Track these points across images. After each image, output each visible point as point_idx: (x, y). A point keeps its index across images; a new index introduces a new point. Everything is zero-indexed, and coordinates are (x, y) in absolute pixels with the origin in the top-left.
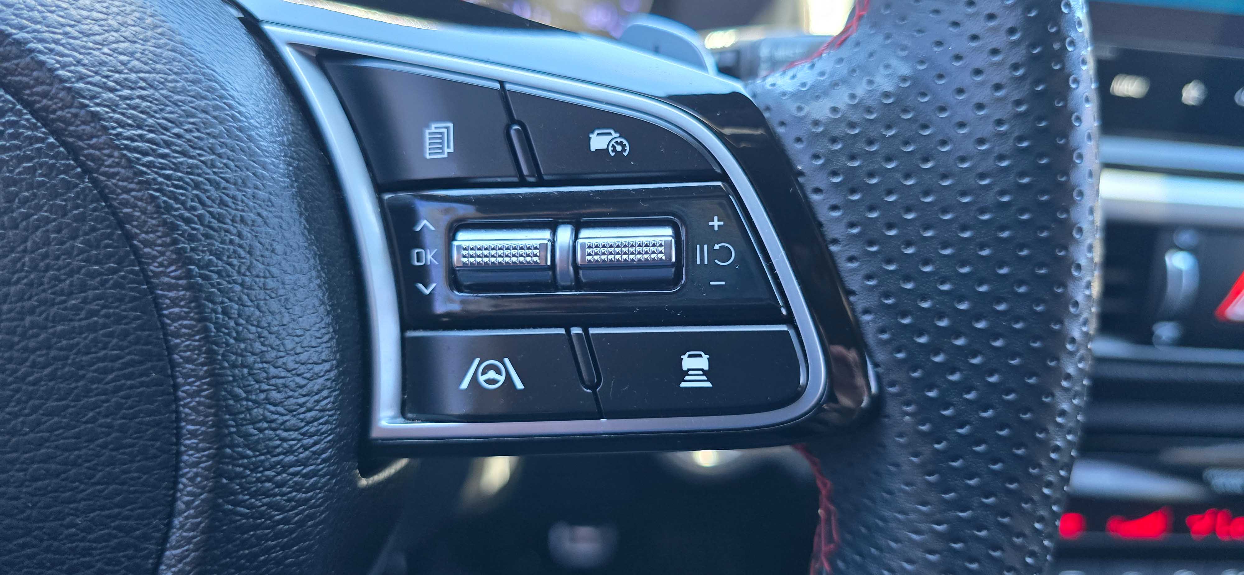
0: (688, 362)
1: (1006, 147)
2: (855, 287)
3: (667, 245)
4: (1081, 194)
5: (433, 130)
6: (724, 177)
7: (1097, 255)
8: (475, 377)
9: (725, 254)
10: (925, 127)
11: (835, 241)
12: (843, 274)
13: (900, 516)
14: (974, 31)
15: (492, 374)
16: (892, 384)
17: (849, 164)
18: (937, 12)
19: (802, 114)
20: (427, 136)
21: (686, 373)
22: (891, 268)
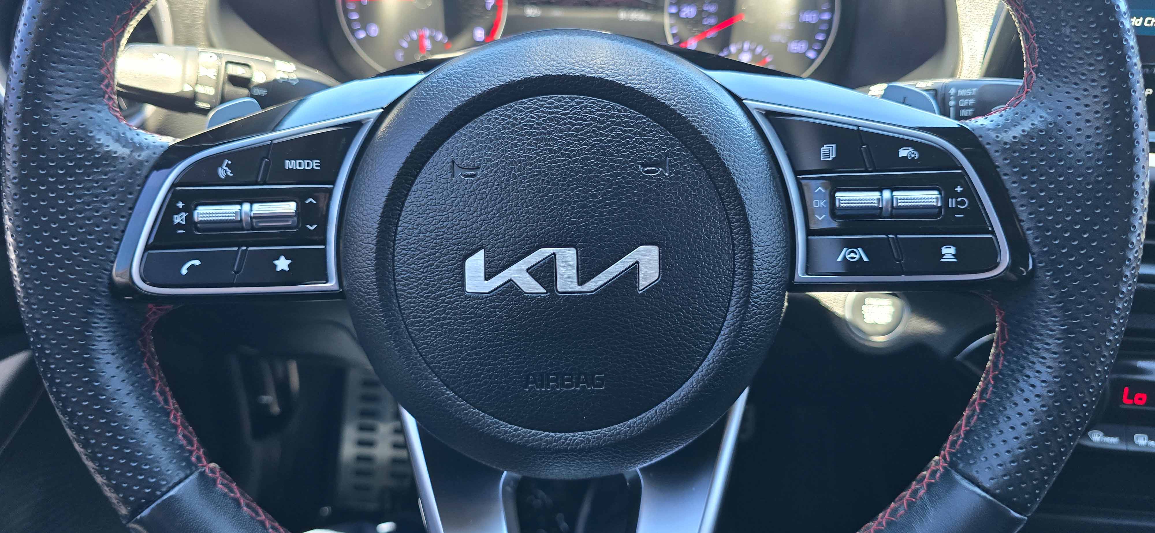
0: (944, 250)
1: (1101, 155)
2: (1023, 218)
3: (937, 198)
4: (1138, 159)
5: (824, 148)
6: (962, 168)
7: (1146, 204)
8: (845, 257)
9: (963, 203)
10: (1060, 146)
11: (1014, 198)
12: (1018, 212)
13: (1043, 324)
14: (1087, 103)
15: (852, 255)
16: (1041, 262)
17: (1022, 163)
18: (1068, 93)
19: (998, 139)
20: (822, 151)
21: (944, 255)
22: (1042, 209)
